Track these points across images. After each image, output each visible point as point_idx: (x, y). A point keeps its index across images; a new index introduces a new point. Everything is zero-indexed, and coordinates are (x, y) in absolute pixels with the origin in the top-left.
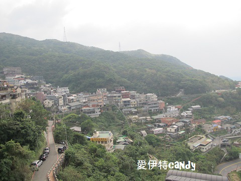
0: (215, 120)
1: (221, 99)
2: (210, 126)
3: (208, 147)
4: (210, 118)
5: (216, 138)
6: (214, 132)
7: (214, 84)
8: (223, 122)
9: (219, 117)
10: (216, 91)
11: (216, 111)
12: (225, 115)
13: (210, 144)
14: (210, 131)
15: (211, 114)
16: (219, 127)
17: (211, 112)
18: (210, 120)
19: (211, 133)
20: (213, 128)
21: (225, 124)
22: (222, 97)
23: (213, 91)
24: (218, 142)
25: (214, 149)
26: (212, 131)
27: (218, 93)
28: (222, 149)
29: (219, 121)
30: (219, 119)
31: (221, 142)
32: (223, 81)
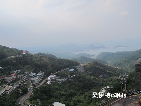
0: (12, 73)
1: (14, 61)
2: (10, 78)
3: (10, 91)
4: (9, 73)
5: (14, 84)
6: (12, 81)
7: (9, 53)
8: (17, 74)
9: (14, 72)
10: (11, 57)
11: (12, 69)
12: (17, 70)
13: (11, 89)
14: (10, 81)
15: (9, 71)
16: (15, 77)
17: (9, 69)
18: (9, 74)
19: (11, 82)
20: (12, 79)
21: (18, 75)
22: (15, 60)
23: (9, 57)
24: (16, 86)
25: (14, 90)
26: (11, 81)
27: (12, 58)
28: (19, 90)
29: (15, 74)
30: (15, 73)
31: (17, 85)
32: (14, 51)
